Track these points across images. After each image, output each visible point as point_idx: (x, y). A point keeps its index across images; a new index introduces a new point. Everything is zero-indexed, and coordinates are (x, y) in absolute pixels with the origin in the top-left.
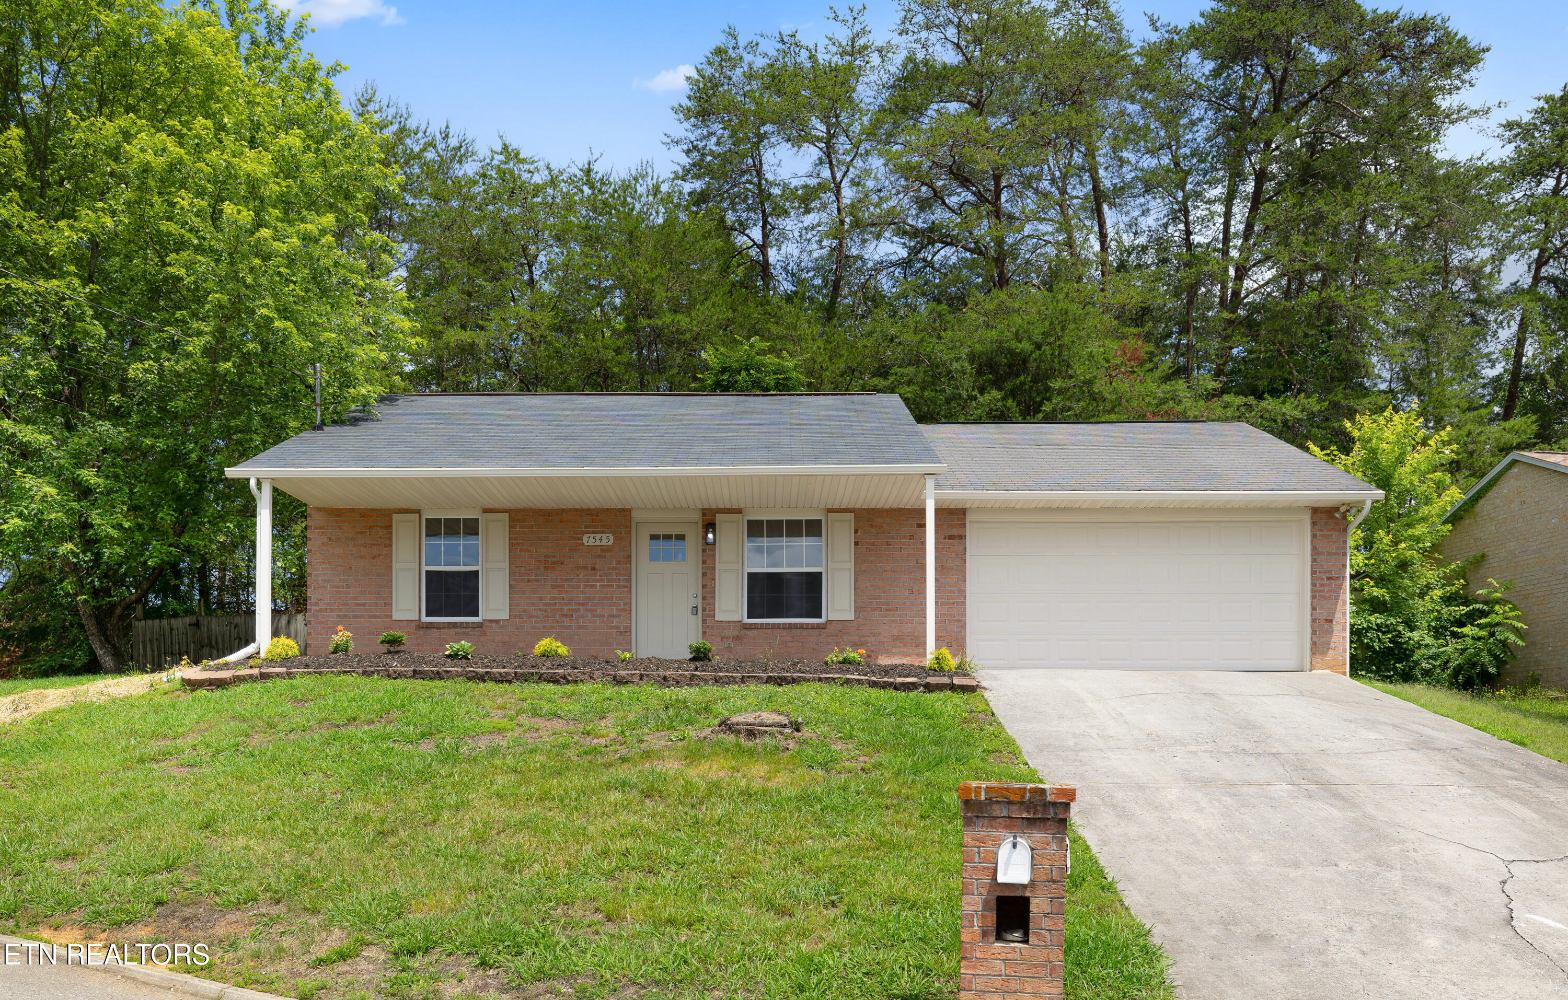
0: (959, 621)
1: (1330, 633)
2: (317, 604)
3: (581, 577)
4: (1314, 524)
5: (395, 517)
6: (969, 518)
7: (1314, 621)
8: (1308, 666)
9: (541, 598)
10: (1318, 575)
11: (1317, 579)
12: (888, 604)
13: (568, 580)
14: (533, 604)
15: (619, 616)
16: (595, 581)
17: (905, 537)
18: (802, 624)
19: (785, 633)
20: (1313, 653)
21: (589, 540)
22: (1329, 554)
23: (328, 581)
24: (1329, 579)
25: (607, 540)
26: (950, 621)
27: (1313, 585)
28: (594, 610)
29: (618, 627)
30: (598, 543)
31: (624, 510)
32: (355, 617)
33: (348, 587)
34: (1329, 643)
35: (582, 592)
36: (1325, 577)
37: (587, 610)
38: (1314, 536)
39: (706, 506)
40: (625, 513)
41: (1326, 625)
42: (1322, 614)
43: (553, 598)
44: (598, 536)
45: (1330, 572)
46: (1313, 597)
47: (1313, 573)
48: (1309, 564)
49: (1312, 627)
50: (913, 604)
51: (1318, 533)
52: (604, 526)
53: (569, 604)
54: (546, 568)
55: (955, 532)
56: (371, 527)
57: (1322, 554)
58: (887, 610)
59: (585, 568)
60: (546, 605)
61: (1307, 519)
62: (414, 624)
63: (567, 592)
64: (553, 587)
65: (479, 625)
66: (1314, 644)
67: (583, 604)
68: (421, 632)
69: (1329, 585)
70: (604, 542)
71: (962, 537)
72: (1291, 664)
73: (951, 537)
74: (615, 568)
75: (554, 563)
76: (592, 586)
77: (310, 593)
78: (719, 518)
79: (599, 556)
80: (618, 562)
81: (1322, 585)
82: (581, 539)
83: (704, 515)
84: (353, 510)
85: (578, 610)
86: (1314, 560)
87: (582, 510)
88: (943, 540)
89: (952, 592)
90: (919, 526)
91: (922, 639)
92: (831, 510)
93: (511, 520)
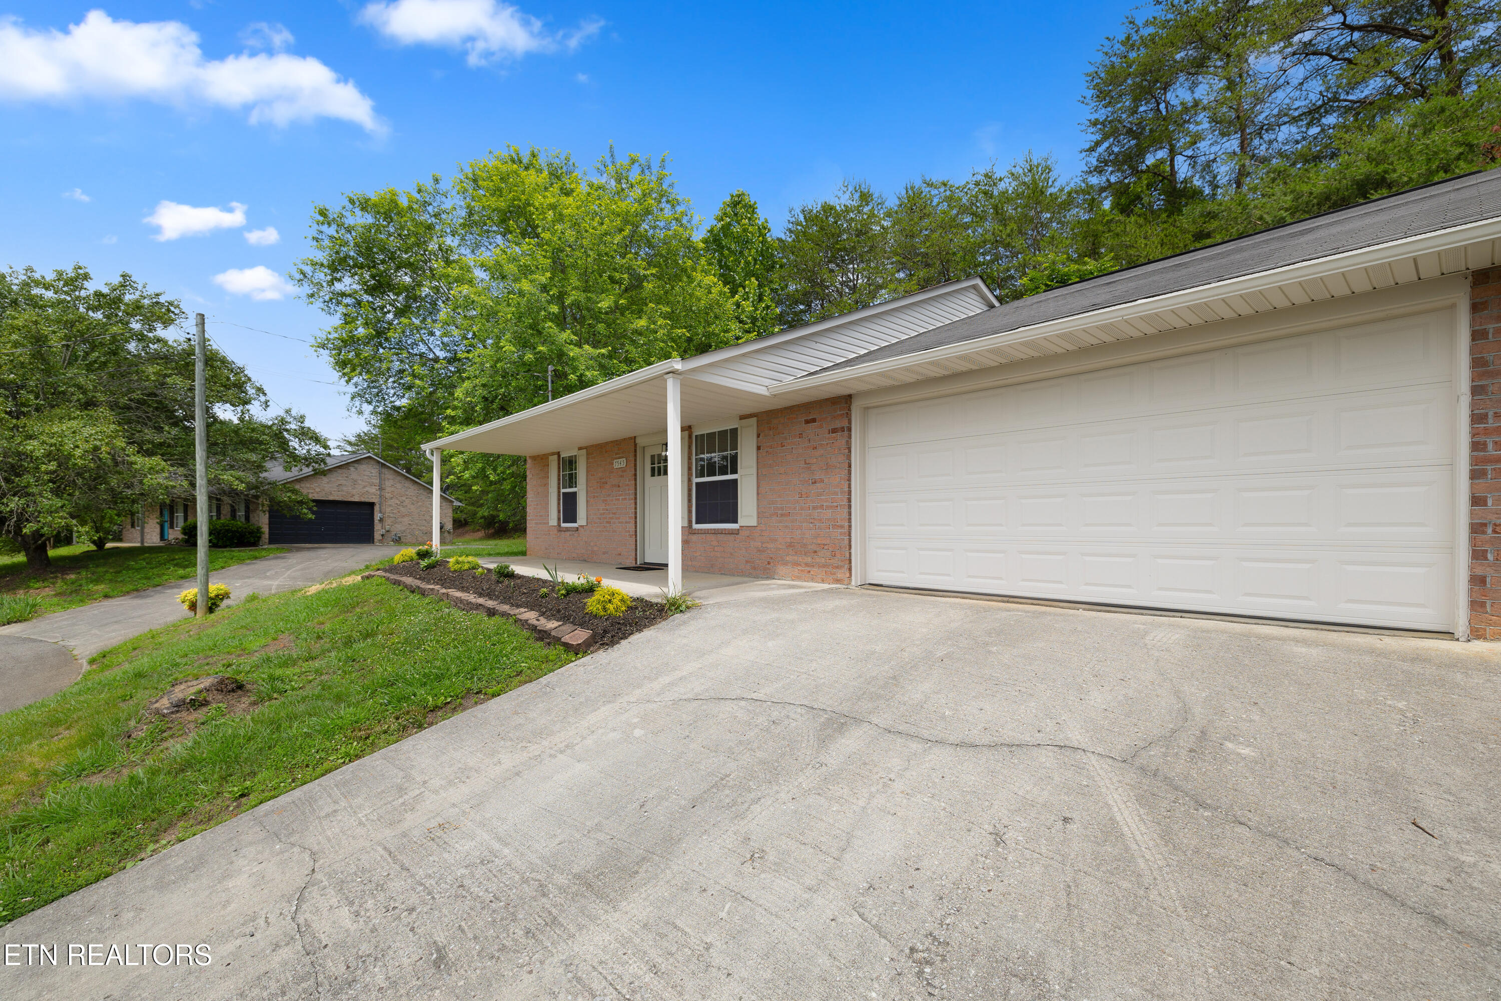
2: (529, 516)
3: (614, 493)
5: (550, 458)
6: (856, 406)
7: (1477, 528)
8: (1466, 631)
9: (598, 510)
10: (1491, 424)
12: (782, 509)
13: (609, 495)
14: (596, 514)
15: (630, 523)
16: (620, 495)
17: (795, 436)
18: (722, 530)
19: (713, 537)
20: (1475, 601)
21: (615, 464)
23: (532, 501)
25: (623, 463)
28: (619, 518)
29: (629, 532)
30: (619, 466)
32: (540, 523)
33: (537, 505)
35: (614, 505)
37: (616, 518)
40: (632, 440)
43: (603, 510)
44: (619, 460)
48: (1467, 399)
50: (802, 509)
52: (623, 453)
53: (609, 514)
54: (600, 487)
55: (838, 424)
56: (544, 466)
58: (782, 515)
59: (615, 486)
61: (1461, 296)
62: (556, 528)
64: (603, 501)
65: (577, 529)
67: (615, 514)
70: (622, 466)
71: (845, 430)
72: (1426, 617)
73: (834, 431)
74: (628, 485)
75: (603, 483)
76: (618, 500)
79: (621, 476)
80: (629, 480)
86: (1477, 391)
87: (614, 441)
88: (827, 436)
89: (836, 493)
90: (807, 422)
91: (810, 547)
92: (742, 417)
93: (588, 454)
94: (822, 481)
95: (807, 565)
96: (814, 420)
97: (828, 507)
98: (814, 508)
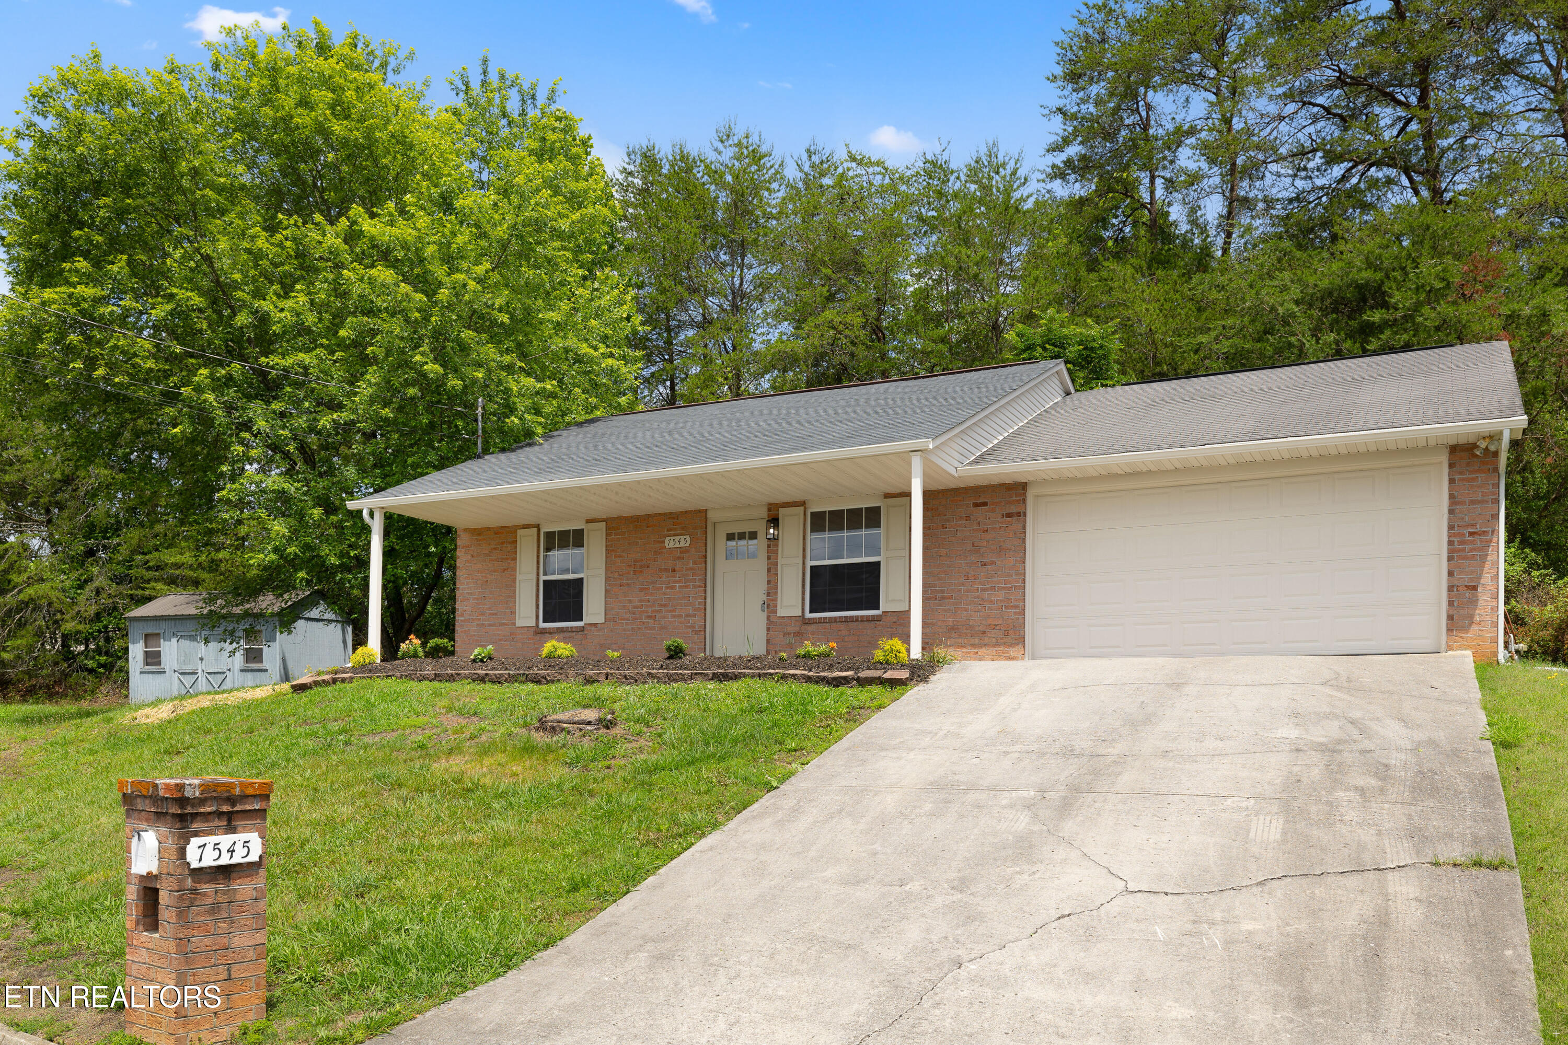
0: (1016, 607)
1: (1474, 603)
2: (462, 615)
3: (663, 579)
4: (1451, 466)
5: (520, 532)
6: (1031, 493)
7: (1450, 589)
8: (1444, 646)
9: (630, 601)
10: (1457, 530)
11: (1455, 535)
12: (943, 591)
13: (653, 583)
14: (624, 607)
15: (694, 616)
16: (675, 582)
17: (961, 519)
18: (857, 617)
19: (842, 626)
20: (1450, 630)
21: (670, 543)
22: (1472, 502)
23: (471, 594)
24: (1471, 534)
25: (684, 541)
26: (1007, 607)
27: (1450, 543)
28: (674, 611)
29: (693, 627)
30: (677, 545)
31: (700, 511)
32: (490, 625)
33: (485, 598)
34: (1472, 616)
35: (665, 594)
36: (1466, 532)
37: (668, 611)
38: (1451, 481)
39: (772, 501)
40: (703, 513)
41: (1468, 594)
42: (1463, 579)
43: (641, 601)
44: (677, 538)
45: (1473, 525)
46: (1450, 559)
47: (1451, 528)
48: (1446, 516)
49: (1448, 595)
50: (968, 591)
51: (1457, 477)
52: (683, 529)
53: (653, 605)
54: (635, 572)
55: (1014, 509)
56: (502, 543)
57: (1463, 503)
58: (942, 598)
59: (666, 570)
60: (635, 607)
61: (1444, 459)
62: (532, 630)
63: (652, 594)
64: (641, 590)
65: (582, 629)
66: (1450, 618)
67: (665, 605)
68: (538, 637)
69: (1473, 542)
70: (682, 545)
71: (1022, 515)
72: (1427, 644)
73: (1009, 515)
74: (692, 569)
75: (641, 567)
76: (672, 588)
77: (458, 605)
78: (782, 512)
79: (679, 558)
80: (695, 563)
81: (1461, 543)
82: (663, 542)
83: (769, 510)
84: (489, 529)
85: (660, 611)
86: (1451, 512)
87: (665, 514)
88: (1000, 519)
89: (1010, 575)
90: (976, 505)
91: (977, 628)
92: (887, 496)
93: (608, 528)
94: (993, 563)
95: (973, 646)
96: (985, 504)
97: (1000, 589)
98: (983, 590)
